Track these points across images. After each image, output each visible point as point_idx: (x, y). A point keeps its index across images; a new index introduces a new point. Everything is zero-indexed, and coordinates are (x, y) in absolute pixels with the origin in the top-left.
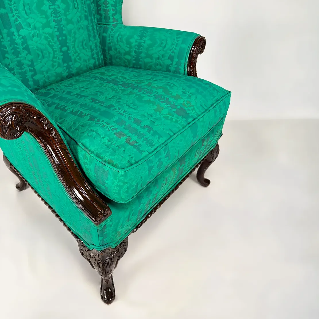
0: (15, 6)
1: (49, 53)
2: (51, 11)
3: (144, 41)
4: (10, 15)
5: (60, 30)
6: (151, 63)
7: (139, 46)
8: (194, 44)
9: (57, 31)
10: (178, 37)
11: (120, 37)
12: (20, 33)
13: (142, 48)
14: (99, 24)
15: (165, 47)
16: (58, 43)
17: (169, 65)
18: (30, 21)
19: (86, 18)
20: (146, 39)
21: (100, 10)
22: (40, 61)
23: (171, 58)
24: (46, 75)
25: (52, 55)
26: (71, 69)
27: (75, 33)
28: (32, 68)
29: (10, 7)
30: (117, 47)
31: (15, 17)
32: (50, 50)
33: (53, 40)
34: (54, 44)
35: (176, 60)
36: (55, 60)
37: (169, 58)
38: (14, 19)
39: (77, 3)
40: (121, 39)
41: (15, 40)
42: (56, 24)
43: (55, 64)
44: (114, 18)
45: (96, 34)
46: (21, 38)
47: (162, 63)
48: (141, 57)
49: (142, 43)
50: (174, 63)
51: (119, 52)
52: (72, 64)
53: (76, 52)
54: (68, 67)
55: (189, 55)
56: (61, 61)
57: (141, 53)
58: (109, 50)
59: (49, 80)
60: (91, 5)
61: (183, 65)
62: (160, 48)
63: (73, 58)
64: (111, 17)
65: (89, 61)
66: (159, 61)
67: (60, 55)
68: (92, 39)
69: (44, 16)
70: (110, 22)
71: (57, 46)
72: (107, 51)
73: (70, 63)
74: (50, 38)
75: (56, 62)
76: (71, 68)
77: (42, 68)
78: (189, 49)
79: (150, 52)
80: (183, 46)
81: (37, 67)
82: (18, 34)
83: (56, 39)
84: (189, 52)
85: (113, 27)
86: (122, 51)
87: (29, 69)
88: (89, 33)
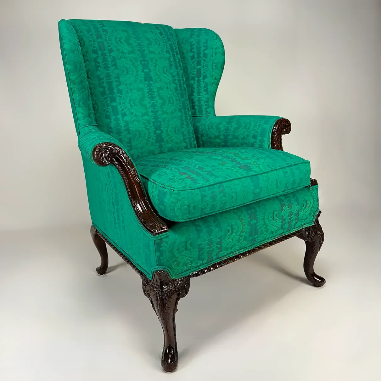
0: (123, 101)
1: (145, 134)
2: (150, 104)
3: (230, 126)
4: (119, 107)
5: (156, 118)
6: (238, 143)
7: (227, 129)
8: (276, 125)
9: (154, 119)
10: (260, 120)
11: (211, 124)
12: (124, 119)
13: (229, 131)
14: (194, 117)
15: (249, 128)
16: (153, 127)
17: (253, 143)
18: (132, 110)
19: (180, 110)
20: (233, 124)
21: (195, 106)
22: (136, 139)
23: (255, 137)
24: (140, 151)
25: (147, 136)
26: (163, 149)
27: (169, 121)
28: (130, 145)
29: (120, 101)
30: (209, 132)
31: (122, 108)
32: (146, 132)
33: (149, 124)
34: (150, 128)
35: (259, 138)
36: (149, 139)
37: (253, 137)
38: (121, 109)
39: (173, 99)
40: (211, 126)
41: (120, 123)
42: (153, 114)
43: (149, 143)
44: (207, 111)
45: (189, 123)
46: (125, 122)
47: (247, 142)
48: (228, 139)
49: (229, 128)
50: (258, 141)
51: (210, 138)
52: (164, 145)
53: (169, 135)
54: (161, 146)
55: (271, 134)
56: (154, 141)
57: (229, 135)
58: (201, 137)
59: (142, 155)
60: (186, 102)
61: (266, 142)
62: (245, 130)
63: (165, 139)
64: (204, 111)
65: (180, 144)
66: (244, 140)
67: (153, 136)
68: (185, 126)
69: (144, 108)
70: (202, 115)
71: (152, 129)
72: (200, 138)
73: (163, 143)
74: (147, 123)
75: (149, 141)
76: (163, 147)
77: (137, 145)
78: (271, 128)
79: (237, 134)
80: (265, 126)
81: (134, 144)
82: (123, 119)
83: (152, 124)
84: (272, 130)
85: (205, 118)
86: (213, 136)
87: (127, 145)
88: (182, 121)
